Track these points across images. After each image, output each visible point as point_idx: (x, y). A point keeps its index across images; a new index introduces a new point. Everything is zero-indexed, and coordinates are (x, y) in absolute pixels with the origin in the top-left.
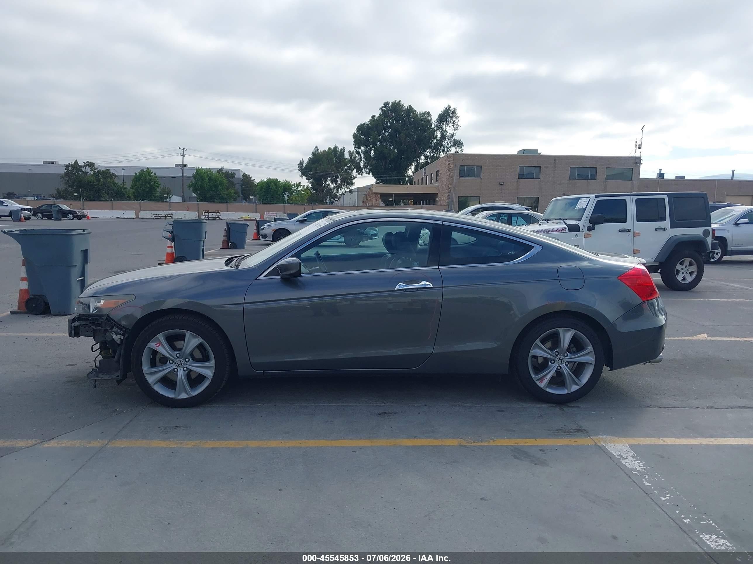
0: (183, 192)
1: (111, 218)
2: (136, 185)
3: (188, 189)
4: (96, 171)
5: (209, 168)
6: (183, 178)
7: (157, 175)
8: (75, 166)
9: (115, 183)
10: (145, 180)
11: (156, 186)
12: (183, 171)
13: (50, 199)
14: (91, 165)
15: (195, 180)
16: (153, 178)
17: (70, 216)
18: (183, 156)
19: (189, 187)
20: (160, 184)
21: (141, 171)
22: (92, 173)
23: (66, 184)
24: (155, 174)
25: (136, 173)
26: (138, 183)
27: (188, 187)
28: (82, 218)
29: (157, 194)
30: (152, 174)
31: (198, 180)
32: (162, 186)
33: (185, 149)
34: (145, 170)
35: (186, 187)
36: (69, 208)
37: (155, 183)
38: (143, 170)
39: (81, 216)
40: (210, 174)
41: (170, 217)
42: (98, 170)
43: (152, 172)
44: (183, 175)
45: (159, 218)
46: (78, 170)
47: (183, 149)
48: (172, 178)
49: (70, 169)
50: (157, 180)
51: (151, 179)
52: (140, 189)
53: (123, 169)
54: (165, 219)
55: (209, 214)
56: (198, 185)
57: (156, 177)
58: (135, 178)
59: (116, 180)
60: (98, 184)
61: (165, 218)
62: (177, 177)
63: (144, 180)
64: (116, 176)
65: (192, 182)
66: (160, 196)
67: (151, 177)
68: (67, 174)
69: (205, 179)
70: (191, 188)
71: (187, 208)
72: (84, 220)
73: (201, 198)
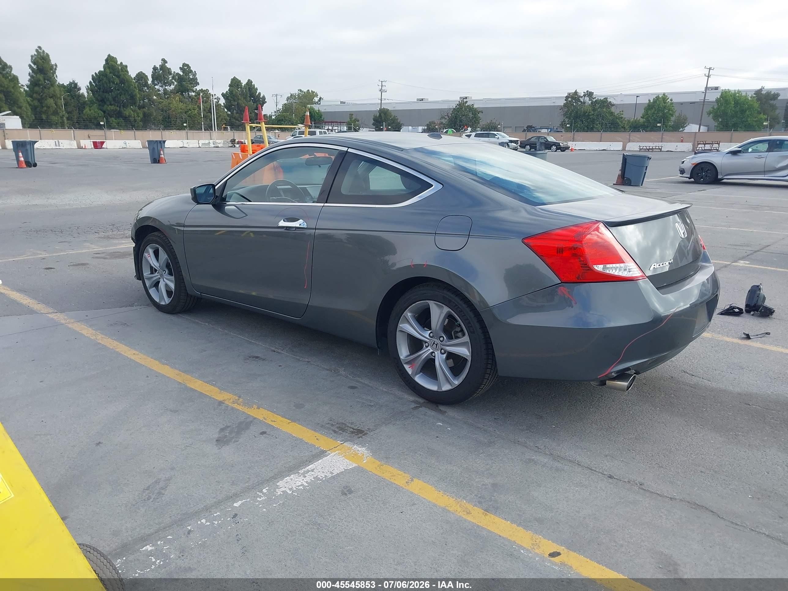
0: (701, 120)
1: (597, 150)
2: (647, 114)
3: (708, 116)
4: (594, 100)
5: (739, 90)
6: (704, 103)
7: (674, 101)
8: (574, 97)
9: (612, 113)
10: (659, 107)
11: (670, 114)
12: (705, 95)
13: (561, 131)
14: (590, 94)
15: (718, 105)
16: (667, 105)
17: (554, 148)
18: (708, 77)
19: (709, 113)
20: (675, 112)
21: (656, 97)
22: (590, 102)
23: (564, 115)
24: (671, 100)
25: (649, 101)
26: (649, 112)
27: (707, 114)
28: (565, 150)
29: (670, 123)
30: (668, 101)
31: (722, 105)
32: (677, 114)
33: (713, 69)
34: (660, 96)
35: (705, 114)
36: (555, 140)
37: (669, 111)
38: (658, 96)
39: (563, 148)
40: (738, 97)
41: (659, 149)
42: (596, 99)
43: (668, 98)
44: (704, 100)
45: (647, 150)
46: (577, 100)
47: (710, 69)
48: (691, 103)
49: (570, 99)
50: (673, 107)
51: (666, 106)
52: (651, 118)
53: (637, 97)
54: (652, 152)
55: (706, 145)
56: (720, 111)
57: (672, 104)
58: (648, 106)
59: (613, 109)
60: (593, 114)
61: (651, 150)
62: (697, 102)
63: (657, 107)
64: (613, 105)
65: (713, 108)
66: (673, 125)
67: (665, 104)
68: (565, 105)
69: (731, 103)
70: (711, 115)
71: (682, 139)
72: (567, 152)
73: (721, 126)
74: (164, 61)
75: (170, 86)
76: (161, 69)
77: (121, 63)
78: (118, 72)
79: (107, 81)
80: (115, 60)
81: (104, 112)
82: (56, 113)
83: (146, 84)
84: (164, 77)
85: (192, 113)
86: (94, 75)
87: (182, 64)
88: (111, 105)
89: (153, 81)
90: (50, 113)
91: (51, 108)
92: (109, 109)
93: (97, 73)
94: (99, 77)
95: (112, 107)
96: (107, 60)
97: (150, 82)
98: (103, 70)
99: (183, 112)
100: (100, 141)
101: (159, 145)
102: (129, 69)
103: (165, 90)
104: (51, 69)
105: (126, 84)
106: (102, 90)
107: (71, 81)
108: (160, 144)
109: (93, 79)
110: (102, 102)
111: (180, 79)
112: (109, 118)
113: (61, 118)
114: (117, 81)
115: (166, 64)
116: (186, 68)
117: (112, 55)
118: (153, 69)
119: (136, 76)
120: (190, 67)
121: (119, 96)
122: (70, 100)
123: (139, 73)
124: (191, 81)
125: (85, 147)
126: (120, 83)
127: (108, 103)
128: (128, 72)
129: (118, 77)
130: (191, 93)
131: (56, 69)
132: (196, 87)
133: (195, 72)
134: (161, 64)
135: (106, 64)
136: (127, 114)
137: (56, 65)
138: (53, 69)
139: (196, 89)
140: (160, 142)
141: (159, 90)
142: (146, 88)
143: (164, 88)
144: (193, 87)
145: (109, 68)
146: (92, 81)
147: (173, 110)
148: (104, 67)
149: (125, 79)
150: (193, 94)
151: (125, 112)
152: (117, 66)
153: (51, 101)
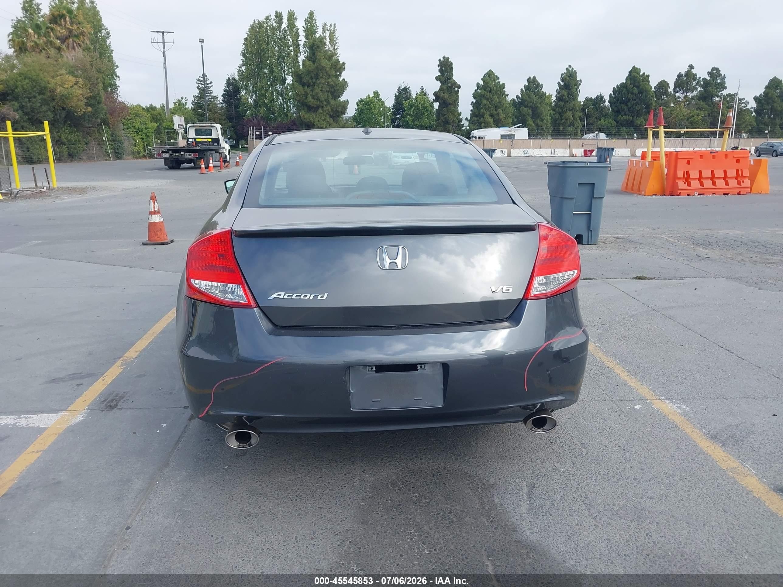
74: (691, 67)
75: (693, 92)
76: (685, 76)
77: (644, 73)
78: (639, 83)
79: (626, 93)
80: (638, 71)
81: (617, 122)
82: (572, 124)
83: (666, 93)
84: (687, 83)
85: (694, 119)
86: (616, 87)
87: (711, 69)
88: (625, 115)
89: (674, 89)
90: (567, 125)
91: (568, 120)
92: (622, 119)
93: (619, 85)
94: (620, 89)
95: (626, 117)
96: (630, 72)
97: (671, 89)
98: (625, 81)
99: (685, 119)
100: (590, 149)
101: (607, 153)
102: (650, 79)
103: (686, 97)
104: (576, 85)
105: (644, 94)
106: (619, 101)
107: (599, 95)
108: (608, 151)
109: (613, 92)
110: (617, 112)
111: (706, 84)
112: (621, 127)
113: (576, 128)
114: (636, 91)
115: (693, 70)
116: (715, 73)
117: (636, 66)
118: (678, 76)
119: (657, 85)
120: (720, 71)
121: (634, 107)
122: (594, 112)
123: (661, 82)
124: (717, 86)
125: (576, 155)
126: (638, 93)
127: (623, 113)
128: (649, 82)
129: (638, 87)
130: (714, 99)
131: (580, 84)
132: (723, 92)
133: (724, 75)
134: (686, 70)
135: (628, 76)
136: (639, 123)
137: (581, 81)
138: (577, 84)
139: (722, 94)
140: (608, 149)
141: (679, 97)
142: (665, 96)
143: (685, 95)
144: (719, 92)
145: (631, 79)
146: (612, 93)
147: (673, 118)
148: (627, 79)
149: (644, 89)
150: (718, 99)
151: (637, 121)
152: (639, 76)
153: (569, 114)
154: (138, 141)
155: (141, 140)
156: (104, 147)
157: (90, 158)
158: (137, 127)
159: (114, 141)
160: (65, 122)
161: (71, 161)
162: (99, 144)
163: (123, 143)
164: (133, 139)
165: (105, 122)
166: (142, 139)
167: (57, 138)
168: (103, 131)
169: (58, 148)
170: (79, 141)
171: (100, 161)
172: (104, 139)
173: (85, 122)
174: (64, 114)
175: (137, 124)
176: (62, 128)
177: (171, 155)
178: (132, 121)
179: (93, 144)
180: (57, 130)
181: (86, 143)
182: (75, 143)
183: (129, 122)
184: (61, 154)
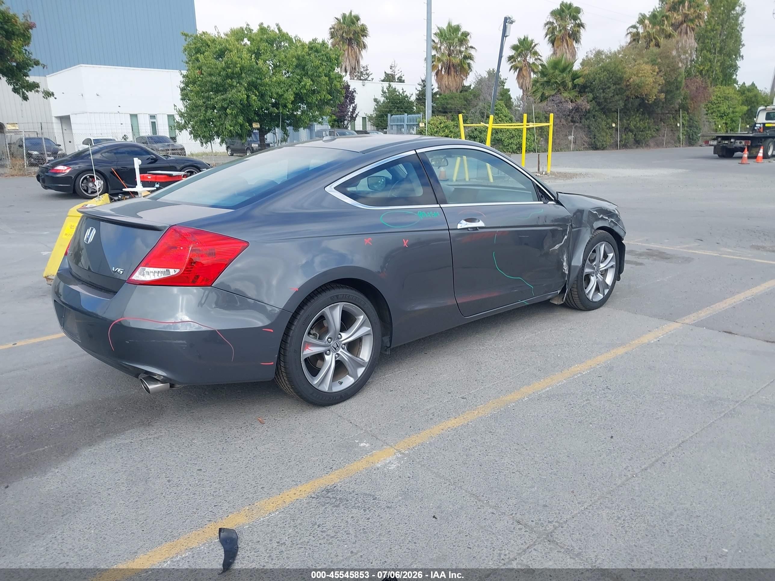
154: (720, 126)
155: (724, 125)
156: (677, 134)
157: (659, 145)
158: (722, 111)
159: (690, 126)
160: (638, 111)
161: (637, 147)
162: (672, 130)
163: (700, 129)
164: (715, 124)
165: (684, 108)
166: (726, 124)
167: (626, 125)
168: (680, 117)
169: (625, 135)
170: (649, 128)
171: (669, 147)
172: (678, 125)
173: (659, 109)
174: (637, 102)
175: (724, 108)
176: (633, 116)
177: (719, 142)
178: (719, 104)
179: (666, 131)
180: (627, 118)
181: (657, 130)
182: (644, 130)
183: (715, 106)
184: (626, 141)
